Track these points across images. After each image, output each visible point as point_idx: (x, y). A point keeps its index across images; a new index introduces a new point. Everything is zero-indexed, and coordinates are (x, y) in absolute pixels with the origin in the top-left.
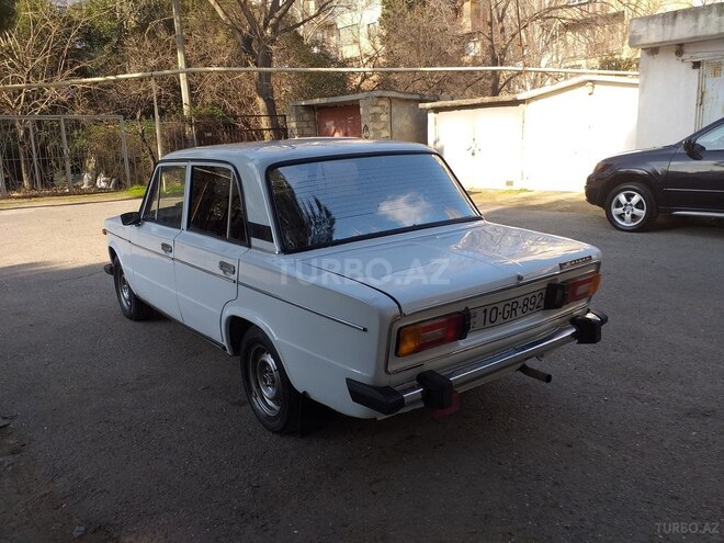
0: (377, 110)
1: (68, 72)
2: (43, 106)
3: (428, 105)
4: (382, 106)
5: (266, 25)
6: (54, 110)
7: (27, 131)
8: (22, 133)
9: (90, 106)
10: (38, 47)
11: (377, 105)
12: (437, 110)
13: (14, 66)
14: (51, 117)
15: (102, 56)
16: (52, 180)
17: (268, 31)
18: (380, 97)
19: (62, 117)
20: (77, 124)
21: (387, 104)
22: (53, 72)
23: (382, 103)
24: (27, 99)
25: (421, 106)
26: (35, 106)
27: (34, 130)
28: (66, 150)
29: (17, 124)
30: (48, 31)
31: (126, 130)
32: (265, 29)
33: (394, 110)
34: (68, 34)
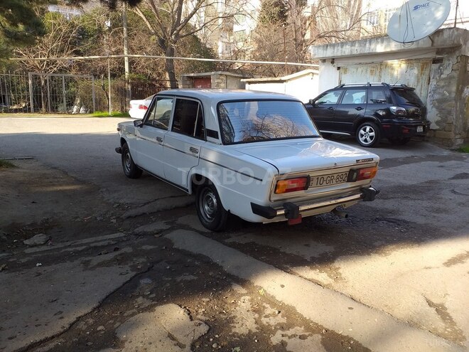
0: (219, 81)
1: (69, 52)
2: (55, 69)
3: (245, 80)
4: (222, 79)
5: (172, 34)
6: (60, 71)
7: (46, 81)
8: (43, 82)
9: (80, 70)
10: (54, 37)
11: (219, 79)
12: (250, 83)
13: (42, 47)
14: (59, 75)
15: (88, 44)
16: (57, 108)
17: (173, 37)
18: (221, 75)
19: (63, 75)
20: (71, 79)
21: (225, 78)
22: (62, 51)
23: (221, 77)
24: (48, 65)
25: (242, 80)
26: (51, 68)
27: (49, 81)
28: (64, 92)
29: (41, 77)
30: (61, 30)
31: (95, 84)
32: (171, 35)
33: (228, 81)
34: (71, 32)
